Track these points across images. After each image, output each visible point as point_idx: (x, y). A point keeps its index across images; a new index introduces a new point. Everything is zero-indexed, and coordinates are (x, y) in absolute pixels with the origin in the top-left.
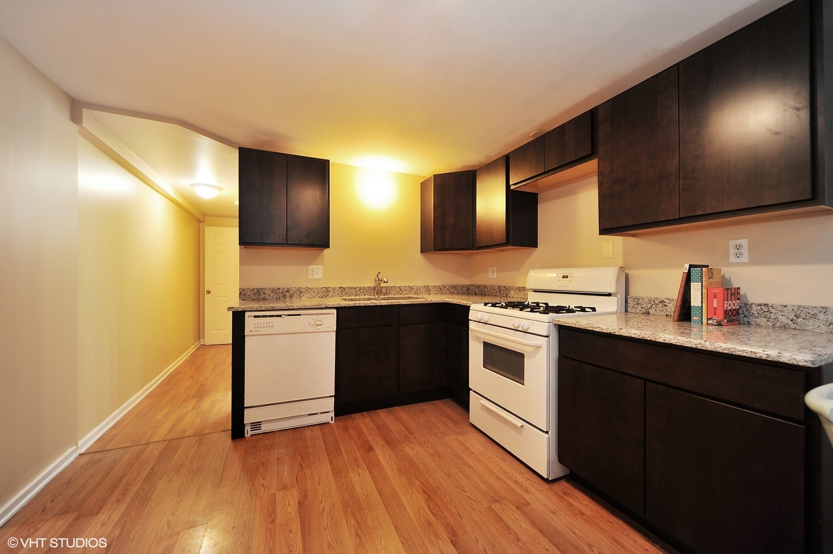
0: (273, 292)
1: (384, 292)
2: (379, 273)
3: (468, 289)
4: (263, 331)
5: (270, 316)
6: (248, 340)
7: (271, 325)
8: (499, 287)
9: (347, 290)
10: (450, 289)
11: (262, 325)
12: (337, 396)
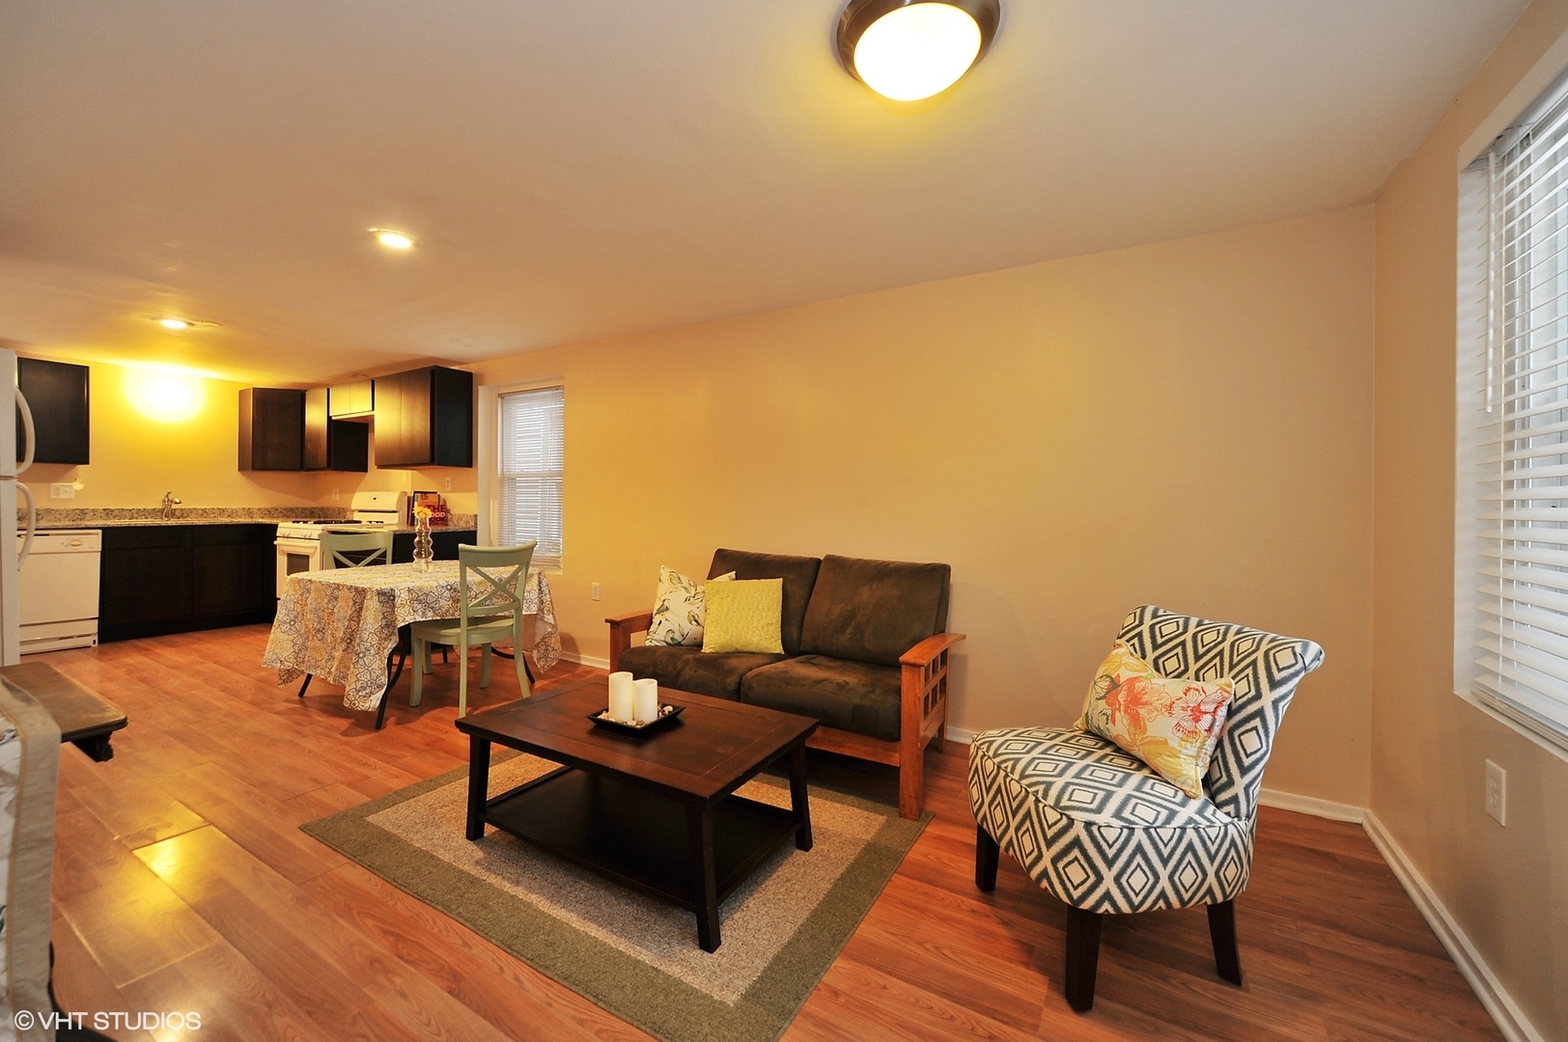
1: (178, 513)
2: (169, 493)
3: (312, 512)
8: (339, 509)
9: (117, 512)
10: (284, 512)
12: (101, 619)
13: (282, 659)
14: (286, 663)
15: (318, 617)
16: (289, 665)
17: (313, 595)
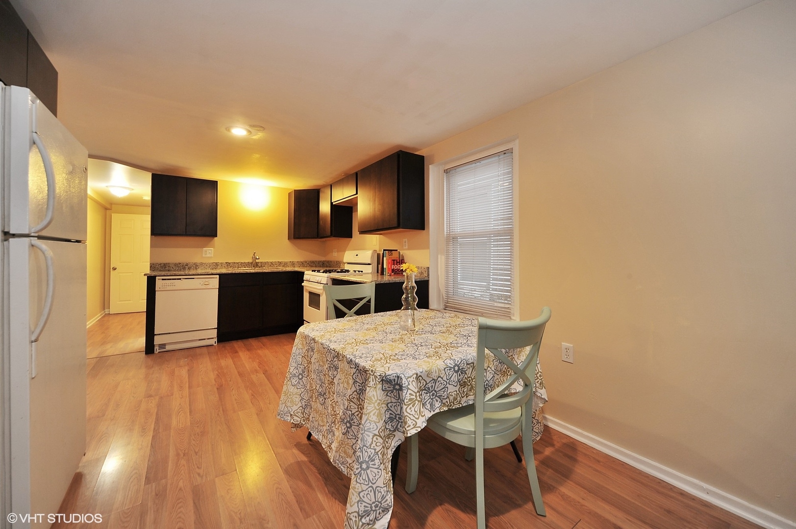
0: (176, 266)
1: (260, 265)
2: (255, 253)
3: (324, 264)
4: (169, 288)
5: (173, 279)
6: (157, 294)
7: (174, 284)
8: (337, 262)
9: (231, 265)
10: (310, 263)
11: (168, 284)
12: (219, 329)
13: (292, 413)
14: (295, 418)
15: (320, 380)
16: (297, 420)
17: (316, 356)
